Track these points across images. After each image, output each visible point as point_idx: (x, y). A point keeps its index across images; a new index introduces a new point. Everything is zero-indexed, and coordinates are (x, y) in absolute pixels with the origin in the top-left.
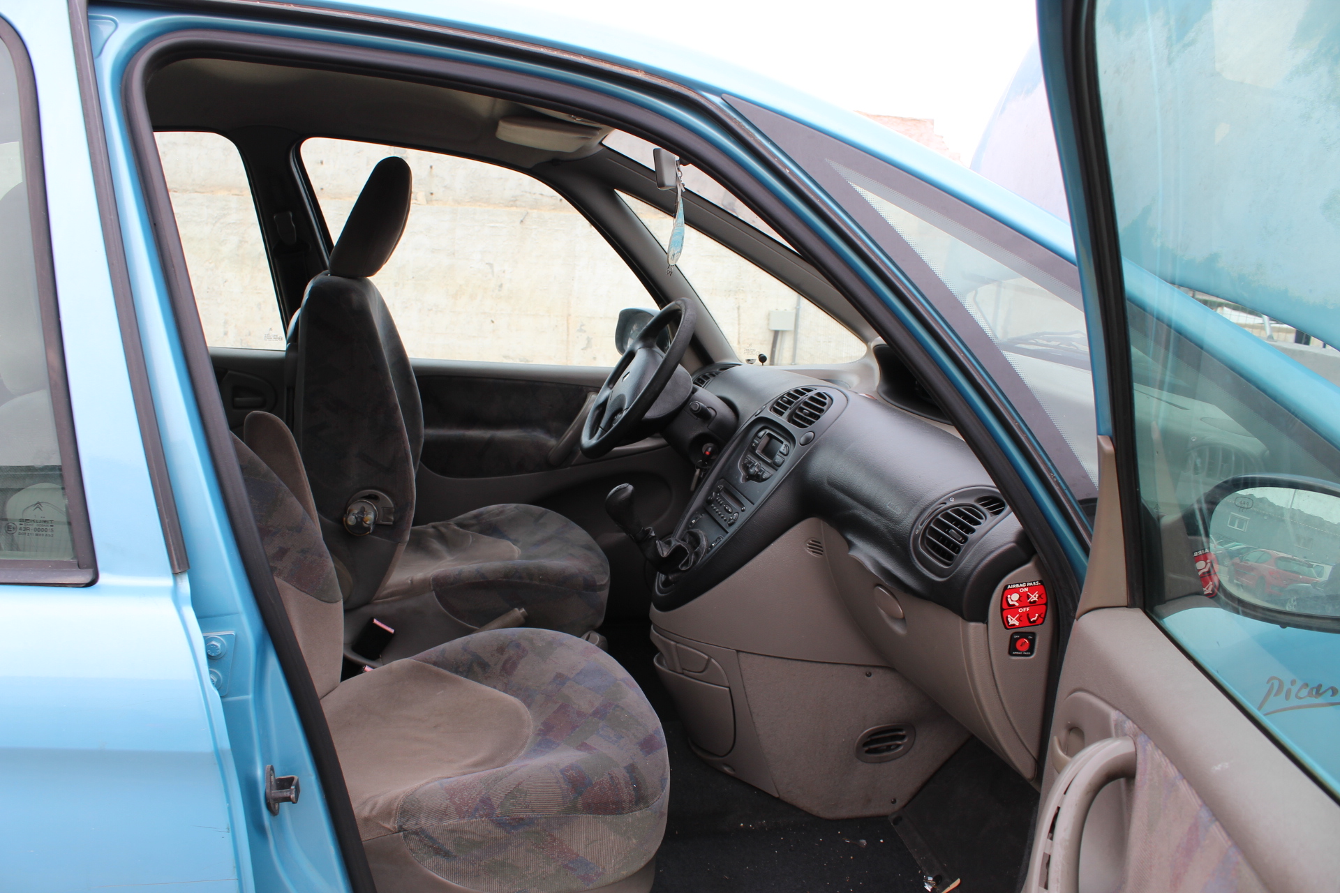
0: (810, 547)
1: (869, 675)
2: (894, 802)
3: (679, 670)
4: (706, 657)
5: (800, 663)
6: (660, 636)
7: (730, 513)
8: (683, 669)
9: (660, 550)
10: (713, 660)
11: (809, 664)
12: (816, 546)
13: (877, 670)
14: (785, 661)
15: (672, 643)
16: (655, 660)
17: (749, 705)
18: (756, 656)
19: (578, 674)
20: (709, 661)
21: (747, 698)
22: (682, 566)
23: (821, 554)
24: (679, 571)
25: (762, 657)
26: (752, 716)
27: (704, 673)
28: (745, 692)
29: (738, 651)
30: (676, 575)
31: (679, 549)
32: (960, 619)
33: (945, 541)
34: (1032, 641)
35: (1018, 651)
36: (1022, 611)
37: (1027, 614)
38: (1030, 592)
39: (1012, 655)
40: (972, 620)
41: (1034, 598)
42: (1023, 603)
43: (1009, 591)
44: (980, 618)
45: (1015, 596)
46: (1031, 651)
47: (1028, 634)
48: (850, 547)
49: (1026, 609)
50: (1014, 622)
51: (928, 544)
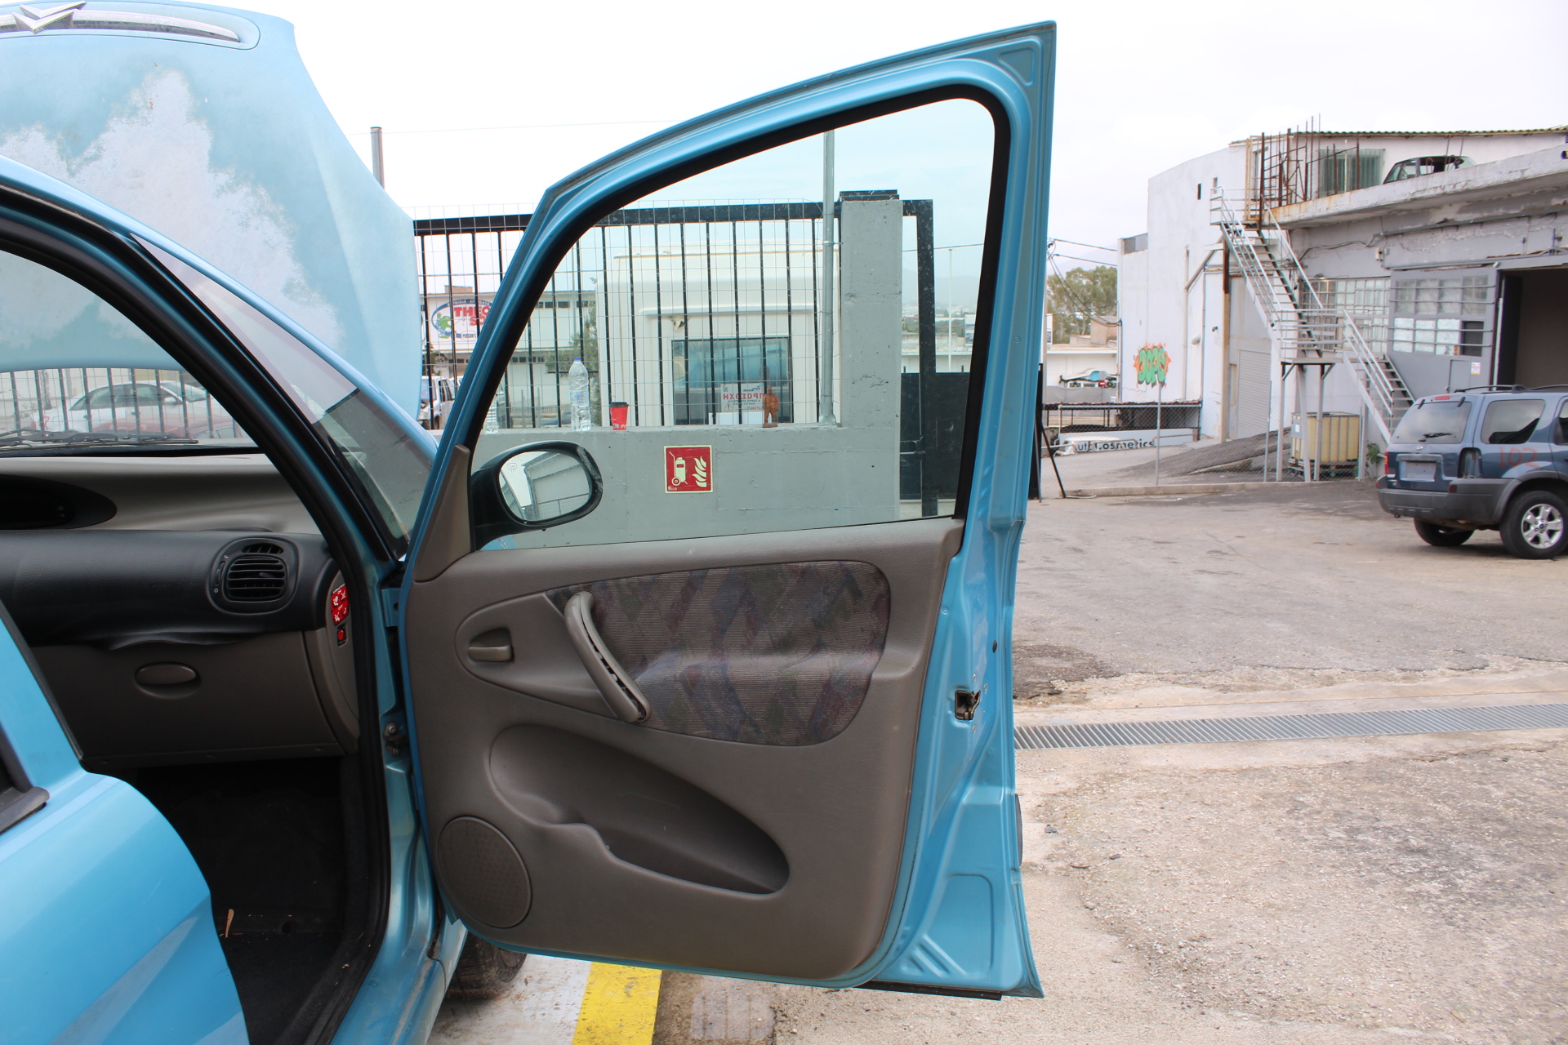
32: (300, 635)
33: (260, 583)
34: (344, 630)
35: (340, 641)
36: (340, 608)
37: (342, 610)
38: (342, 592)
39: (339, 645)
40: (319, 627)
41: (344, 596)
42: (340, 602)
43: (333, 596)
44: (323, 624)
45: (336, 599)
46: (345, 638)
47: (343, 625)
48: (102, 646)
49: (342, 606)
50: (337, 619)
51: (236, 594)
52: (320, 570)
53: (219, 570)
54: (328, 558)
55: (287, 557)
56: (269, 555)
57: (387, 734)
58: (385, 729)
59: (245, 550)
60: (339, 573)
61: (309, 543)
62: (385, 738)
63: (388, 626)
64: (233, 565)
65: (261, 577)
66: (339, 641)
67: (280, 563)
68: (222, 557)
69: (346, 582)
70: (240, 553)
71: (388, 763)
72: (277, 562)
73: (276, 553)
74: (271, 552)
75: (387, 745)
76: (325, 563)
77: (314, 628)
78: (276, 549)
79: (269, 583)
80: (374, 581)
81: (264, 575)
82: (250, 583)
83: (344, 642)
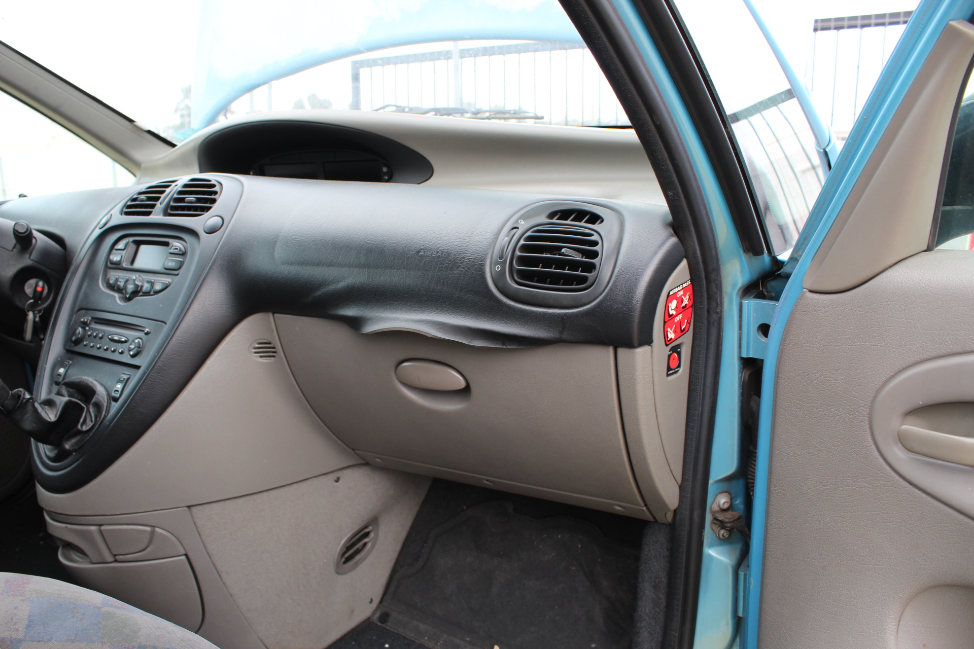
0: (256, 353)
1: (337, 480)
2: (371, 601)
3: (109, 558)
4: (148, 529)
5: (266, 494)
6: (69, 526)
7: (125, 342)
8: (115, 555)
9: (43, 414)
10: (157, 530)
11: (276, 491)
12: (266, 349)
13: (346, 472)
14: (248, 498)
15: (93, 528)
16: (61, 559)
17: (214, 565)
18: (213, 505)
19: (28, 626)
20: (153, 533)
21: (210, 558)
22: (82, 425)
23: (274, 357)
24: (81, 432)
25: (220, 503)
26: (220, 576)
27: (148, 550)
28: (208, 553)
29: (189, 507)
30: (73, 441)
31: (68, 405)
32: (611, 350)
33: (561, 264)
34: (679, 354)
35: (670, 371)
36: (677, 319)
37: (680, 323)
38: (685, 295)
39: (668, 375)
40: (641, 345)
41: (686, 302)
42: (681, 309)
43: (669, 298)
44: (647, 340)
45: (674, 304)
46: (679, 366)
47: (679, 346)
48: (355, 324)
49: (680, 316)
50: (671, 335)
51: (526, 276)
52: (655, 253)
53: (506, 238)
54: (671, 236)
55: (606, 232)
56: (583, 226)
57: (715, 507)
58: (714, 501)
59: (552, 215)
60: (684, 263)
61: (642, 215)
62: (713, 513)
63: (744, 355)
64: (529, 233)
65: (563, 255)
66: (669, 369)
67: (595, 237)
68: (517, 221)
69: (691, 280)
70: (543, 219)
71: (711, 546)
72: (591, 235)
73: (594, 223)
74: (586, 222)
75: (713, 523)
76: (663, 243)
77: (630, 345)
78: (595, 218)
79: (574, 265)
80: (734, 285)
81: (569, 253)
82: (547, 263)
83: (676, 372)
